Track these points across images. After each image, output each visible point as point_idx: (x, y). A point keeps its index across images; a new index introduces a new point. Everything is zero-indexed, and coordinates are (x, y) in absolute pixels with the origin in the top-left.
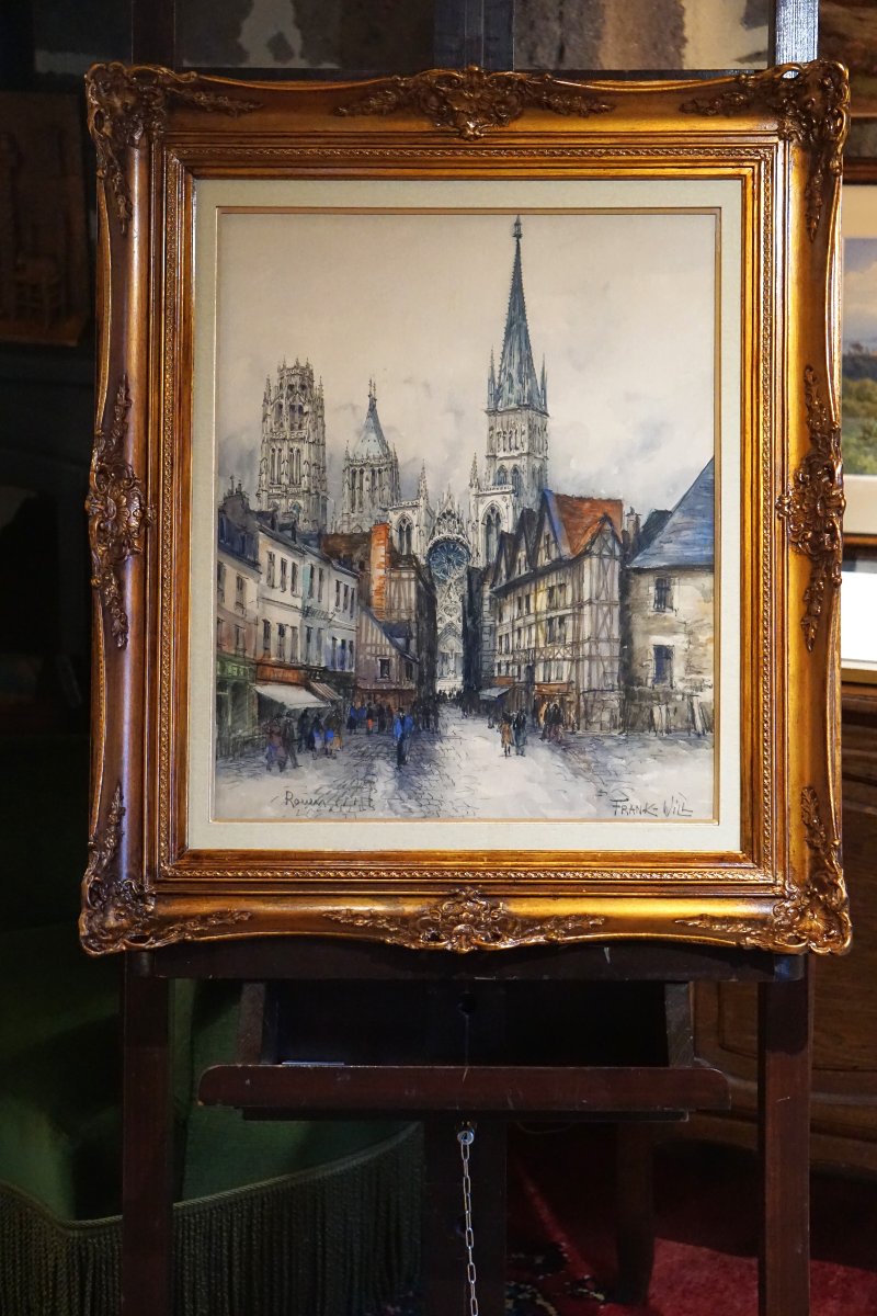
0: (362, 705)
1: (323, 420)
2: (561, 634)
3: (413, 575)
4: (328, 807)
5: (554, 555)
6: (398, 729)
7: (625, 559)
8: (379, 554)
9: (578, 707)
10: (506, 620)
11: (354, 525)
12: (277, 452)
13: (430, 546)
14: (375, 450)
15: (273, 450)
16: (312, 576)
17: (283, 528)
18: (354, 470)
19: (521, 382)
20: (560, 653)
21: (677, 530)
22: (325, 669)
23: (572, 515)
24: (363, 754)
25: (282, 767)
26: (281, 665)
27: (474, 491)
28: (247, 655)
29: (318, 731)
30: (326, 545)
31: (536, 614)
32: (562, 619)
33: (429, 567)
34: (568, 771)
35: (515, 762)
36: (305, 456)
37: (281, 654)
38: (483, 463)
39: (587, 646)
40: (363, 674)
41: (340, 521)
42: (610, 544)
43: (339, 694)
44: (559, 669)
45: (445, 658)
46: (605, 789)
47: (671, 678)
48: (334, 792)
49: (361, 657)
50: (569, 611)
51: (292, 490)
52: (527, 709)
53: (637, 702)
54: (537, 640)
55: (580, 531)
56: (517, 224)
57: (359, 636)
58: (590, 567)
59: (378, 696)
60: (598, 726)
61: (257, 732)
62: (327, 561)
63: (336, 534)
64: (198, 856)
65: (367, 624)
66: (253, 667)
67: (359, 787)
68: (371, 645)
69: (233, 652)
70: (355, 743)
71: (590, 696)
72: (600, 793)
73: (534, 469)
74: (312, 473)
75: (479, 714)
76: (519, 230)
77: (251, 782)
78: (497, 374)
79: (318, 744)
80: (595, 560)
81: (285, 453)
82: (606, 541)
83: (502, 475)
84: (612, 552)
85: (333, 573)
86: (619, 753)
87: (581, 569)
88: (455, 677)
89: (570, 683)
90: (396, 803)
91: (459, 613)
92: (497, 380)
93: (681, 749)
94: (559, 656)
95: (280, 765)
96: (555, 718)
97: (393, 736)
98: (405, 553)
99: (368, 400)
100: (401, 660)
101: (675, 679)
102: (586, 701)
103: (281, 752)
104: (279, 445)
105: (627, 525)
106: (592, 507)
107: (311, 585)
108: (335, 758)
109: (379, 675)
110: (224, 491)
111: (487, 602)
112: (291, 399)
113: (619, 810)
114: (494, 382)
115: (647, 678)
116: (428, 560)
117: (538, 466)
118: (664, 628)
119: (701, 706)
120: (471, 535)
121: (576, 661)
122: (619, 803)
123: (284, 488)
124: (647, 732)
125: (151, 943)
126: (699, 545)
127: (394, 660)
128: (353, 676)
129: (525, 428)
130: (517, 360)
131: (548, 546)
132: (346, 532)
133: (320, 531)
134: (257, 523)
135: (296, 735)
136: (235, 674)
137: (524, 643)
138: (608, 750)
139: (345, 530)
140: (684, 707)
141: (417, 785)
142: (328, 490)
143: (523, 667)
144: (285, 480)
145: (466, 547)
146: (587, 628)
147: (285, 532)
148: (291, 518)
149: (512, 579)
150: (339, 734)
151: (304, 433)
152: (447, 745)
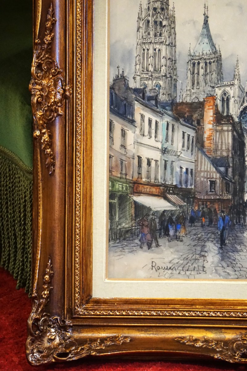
0: (199, 209)
1: (175, 30)
3: (230, 128)
4: (178, 271)
6: (221, 224)
8: (209, 115)
11: (194, 97)
13: (241, 110)
14: (207, 50)
15: (144, 50)
16: (167, 129)
17: (150, 98)
18: (194, 62)
22: (176, 186)
24: (199, 239)
25: (149, 247)
26: (148, 184)
28: (128, 177)
29: (171, 224)
30: (176, 110)
33: (240, 123)
36: (163, 54)
37: (148, 177)
40: (199, 189)
41: (185, 94)
43: (185, 202)
48: (181, 262)
49: (198, 179)
51: (155, 75)
57: (197, 166)
59: (208, 203)
61: (134, 225)
62: (177, 120)
63: (183, 103)
64: (98, 302)
65: (202, 159)
66: (131, 185)
67: (196, 259)
68: (204, 172)
69: (119, 175)
70: (194, 232)
74: (168, 65)
77: (130, 255)
79: (172, 233)
81: (151, 51)
85: (181, 127)
90: (220, 269)
95: (148, 245)
97: (218, 228)
98: (225, 114)
99: (203, 17)
100: (222, 181)
103: (149, 237)
104: (147, 46)
107: (167, 134)
108: (182, 241)
109: (209, 190)
112: (155, 17)
116: (239, 119)
123: (150, 74)
125: (70, 357)
127: (218, 181)
128: (193, 191)
132: (188, 101)
133: (173, 101)
134: (134, 96)
135: (158, 227)
136: (121, 189)
141: (233, 258)
142: (178, 75)
144: (151, 69)
147: (151, 102)
148: (154, 92)
150: (184, 226)
151: (163, 39)
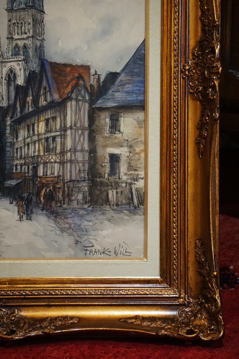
2: (53, 147)
5: (49, 99)
7: (92, 102)
9: (64, 192)
10: (20, 139)
20: (53, 158)
21: (123, 85)
23: (60, 75)
31: (39, 135)
32: (54, 138)
34: (58, 229)
35: (26, 224)
39: (69, 154)
42: (82, 92)
44: (53, 168)
46: (80, 240)
47: (119, 173)
50: (58, 133)
52: (33, 192)
53: (99, 188)
54: (39, 151)
55: (65, 85)
58: (71, 106)
60: (76, 202)
71: (71, 184)
72: (77, 242)
73: (36, 46)
75: (4, 195)
80: (74, 103)
82: (80, 91)
83: (17, 49)
84: (84, 97)
86: (88, 218)
87: (65, 108)
89: (59, 176)
94: (52, 160)
96: (50, 197)
101: (122, 174)
102: (68, 187)
105: (93, 81)
106: (72, 70)
111: (8, 128)
113: (88, 252)
115: (105, 173)
117: (38, 44)
118: (115, 143)
119: (137, 190)
121: (62, 163)
122: (88, 248)
124: (105, 206)
126: (136, 94)
129: (30, 21)
131: (45, 94)
137: (31, 153)
138: (81, 216)
140: (127, 191)
143: (31, 167)
149: (23, 114)
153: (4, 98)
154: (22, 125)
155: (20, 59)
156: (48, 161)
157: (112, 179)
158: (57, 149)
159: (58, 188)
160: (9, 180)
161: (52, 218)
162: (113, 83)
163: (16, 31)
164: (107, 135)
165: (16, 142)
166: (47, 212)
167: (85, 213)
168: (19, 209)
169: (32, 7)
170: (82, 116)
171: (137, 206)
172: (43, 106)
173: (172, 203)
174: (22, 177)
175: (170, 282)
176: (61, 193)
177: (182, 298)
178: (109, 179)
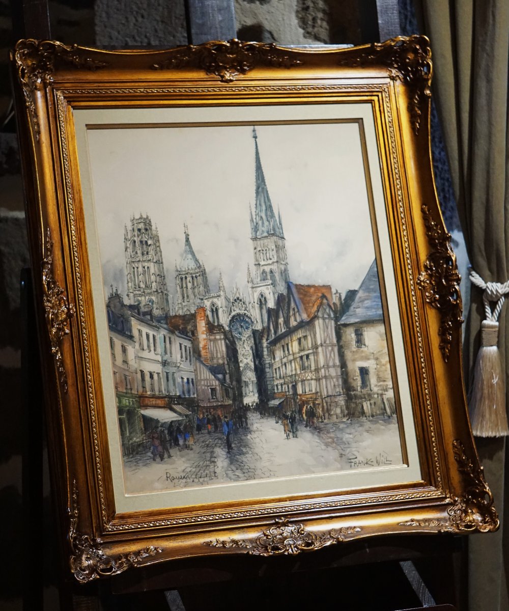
0: (203, 416)
1: (160, 248)
2: (308, 364)
3: (222, 337)
4: (192, 480)
5: (299, 319)
6: (226, 429)
7: (337, 319)
8: (202, 326)
9: (323, 407)
10: (277, 359)
11: (186, 309)
12: (136, 269)
13: (230, 319)
14: (192, 265)
15: (134, 268)
16: (165, 342)
17: (145, 314)
18: (182, 277)
19: (268, 221)
20: (309, 375)
21: (362, 301)
22: (179, 396)
23: (305, 295)
24: (208, 446)
25: (162, 459)
26: (154, 397)
27: (250, 285)
28: (133, 392)
29: (180, 434)
30: (171, 322)
31: (293, 354)
32: (308, 356)
33: (230, 331)
34: (323, 444)
35: (293, 441)
36: (152, 271)
37: (153, 390)
38: (253, 269)
39: (323, 370)
40: (201, 397)
41: (178, 307)
42: (327, 310)
43: (190, 411)
44: (310, 385)
45: (247, 384)
46: (343, 453)
47: (370, 385)
48: (194, 470)
49: (199, 387)
50: (311, 351)
51: (149, 291)
52: (295, 410)
53: (354, 400)
54: (296, 369)
55: (311, 305)
56: (254, 131)
57: (196, 375)
58: (318, 324)
59: (212, 410)
60: (335, 416)
61: (145, 438)
62: (172, 332)
63: (176, 316)
64: (122, 517)
65: (200, 367)
66: (137, 399)
67: (207, 466)
68: (204, 380)
69: (125, 391)
70: (202, 439)
71: (328, 400)
72: (341, 455)
73: (281, 270)
74: (158, 281)
75: (270, 416)
76: (255, 134)
77: (145, 469)
78: (254, 217)
79: (181, 442)
80: (321, 321)
81: (140, 269)
82: (325, 310)
83: (265, 275)
84: (329, 315)
85: (177, 338)
86: (348, 431)
87: (314, 327)
88: (254, 395)
89: (317, 393)
90: (230, 472)
91: (251, 357)
92: (255, 220)
93: (380, 426)
94: (309, 378)
95: (160, 456)
96: (311, 414)
97: (223, 433)
98: (216, 324)
99: (184, 236)
100: (222, 388)
101: (372, 386)
102: (327, 403)
103: (160, 449)
104: (136, 265)
105: (335, 299)
106: (315, 291)
107: (165, 347)
108: (192, 449)
109: (211, 398)
110: (107, 295)
111: (265, 350)
112: (140, 237)
113: (353, 464)
114: (253, 221)
115: (357, 386)
116: (229, 327)
117: (283, 269)
118: (362, 357)
119: (388, 400)
120: (251, 311)
121: (318, 380)
122: (352, 460)
123: (142, 290)
124: (361, 418)
125: (114, 572)
126: (374, 308)
127: (218, 388)
128: (196, 400)
129: (274, 247)
130: (264, 208)
131: (294, 314)
132: (181, 314)
133: (166, 314)
134: (130, 312)
135: (168, 438)
136: (128, 404)
137: (289, 372)
138: (342, 430)
139: (181, 313)
140: (379, 402)
141: (240, 461)
142: (168, 290)
143: (290, 386)
144: (142, 285)
145: (250, 318)
146: (322, 362)
147: (147, 317)
148: (148, 308)
149: (277, 335)
150: (192, 434)
151: (150, 257)
152: (254, 435)
153: (258, 321)
154: (277, 346)
155: (268, 284)
156: (305, 378)
157: (365, 391)
158: (312, 366)
159: (317, 404)
160: (272, 400)
161: (316, 433)
162: (353, 300)
163: (262, 258)
164: (355, 350)
165: (274, 362)
166: (311, 429)
167: (345, 426)
168: (284, 427)
169: (273, 235)
170: (330, 332)
171: (390, 415)
172: (294, 327)
173: (426, 408)
174: (283, 396)
175: (435, 483)
176: (321, 409)
177: (448, 498)
178: (361, 392)
